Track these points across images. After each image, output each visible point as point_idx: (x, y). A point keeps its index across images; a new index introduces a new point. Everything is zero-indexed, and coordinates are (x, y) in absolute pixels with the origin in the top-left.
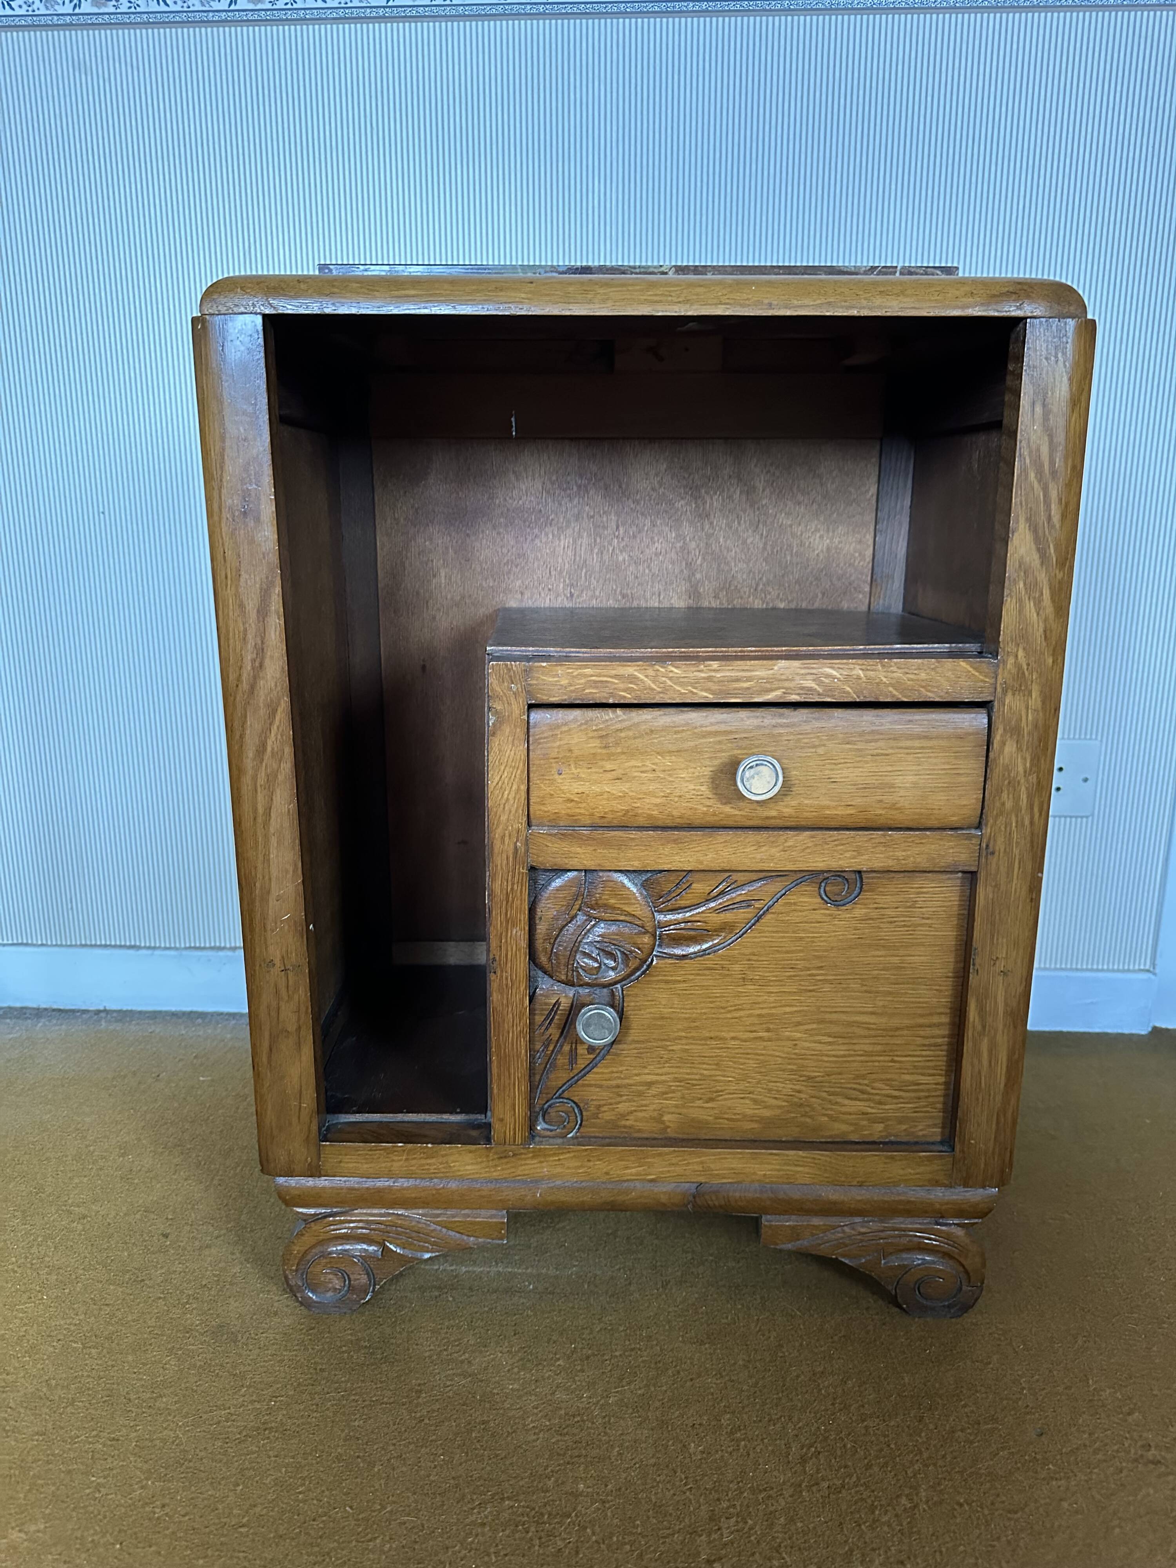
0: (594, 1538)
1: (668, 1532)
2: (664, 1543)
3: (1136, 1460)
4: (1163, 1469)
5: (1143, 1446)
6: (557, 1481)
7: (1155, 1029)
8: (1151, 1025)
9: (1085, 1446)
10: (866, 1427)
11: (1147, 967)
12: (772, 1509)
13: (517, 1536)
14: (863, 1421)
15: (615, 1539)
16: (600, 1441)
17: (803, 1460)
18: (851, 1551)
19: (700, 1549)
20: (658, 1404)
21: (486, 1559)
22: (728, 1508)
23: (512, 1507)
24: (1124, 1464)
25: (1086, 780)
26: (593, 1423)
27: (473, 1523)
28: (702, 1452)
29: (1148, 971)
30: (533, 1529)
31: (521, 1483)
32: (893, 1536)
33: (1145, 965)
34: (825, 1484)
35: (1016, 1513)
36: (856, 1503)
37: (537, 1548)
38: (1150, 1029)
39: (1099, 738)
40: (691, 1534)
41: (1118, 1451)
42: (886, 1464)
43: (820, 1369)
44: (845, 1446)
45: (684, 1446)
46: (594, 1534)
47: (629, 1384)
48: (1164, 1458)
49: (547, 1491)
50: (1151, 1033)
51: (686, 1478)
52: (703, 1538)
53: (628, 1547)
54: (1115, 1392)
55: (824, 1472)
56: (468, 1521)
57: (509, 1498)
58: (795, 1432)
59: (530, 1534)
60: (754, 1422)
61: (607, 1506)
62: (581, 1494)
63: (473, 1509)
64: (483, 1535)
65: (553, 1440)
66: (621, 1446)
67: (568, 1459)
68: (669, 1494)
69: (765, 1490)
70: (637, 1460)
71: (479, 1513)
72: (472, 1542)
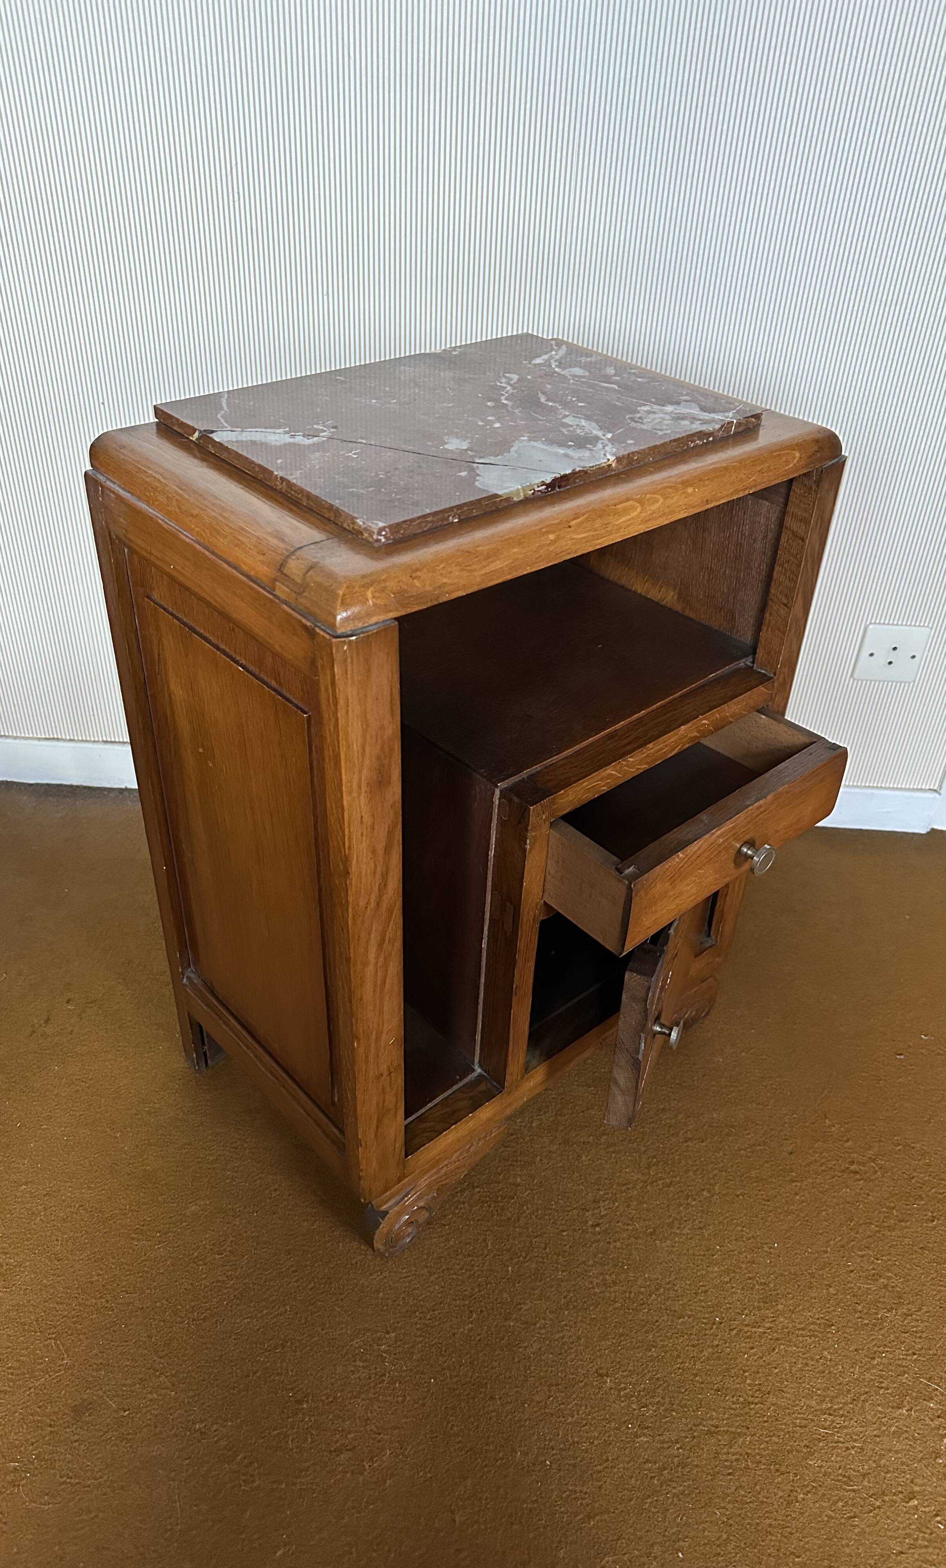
0: (528, 1212)
1: (569, 1208)
2: (568, 1215)
3: (843, 1171)
4: (858, 1177)
5: (850, 1162)
6: (504, 1176)
7: (933, 829)
8: (930, 827)
9: (816, 1161)
10: (688, 1146)
11: (935, 788)
12: (629, 1195)
13: (484, 1209)
14: (686, 1142)
15: (540, 1212)
16: (528, 1151)
17: (649, 1167)
18: (673, 1221)
19: (588, 1219)
20: (563, 1127)
21: (468, 1222)
22: (604, 1194)
23: (479, 1192)
24: (836, 1173)
25: (913, 657)
26: (524, 1139)
27: (459, 1201)
28: (590, 1160)
29: (935, 791)
30: (493, 1205)
31: (484, 1177)
32: (697, 1213)
33: (934, 786)
34: (660, 1182)
35: (769, 1201)
36: (678, 1193)
37: (496, 1217)
38: (928, 830)
39: (930, 625)
40: (583, 1210)
41: (835, 1165)
42: (698, 1170)
43: (661, 1107)
44: (674, 1158)
45: (579, 1156)
46: (528, 1209)
47: (545, 1113)
48: (860, 1170)
49: (499, 1183)
50: (928, 833)
51: (580, 1176)
52: (590, 1212)
53: (547, 1217)
54: (841, 1127)
55: (660, 1175)
56: (454, 1200)
57: (478, 1187)
58: (645, 1148)
59: (491, 1209)
60: (621, 1141)
61: (535, 1192)
62: (519, 1185)
63: (457, 1193)
64: (465, 1208)
65: (501, 1150)
66: (541, 1155)
67: (510, 1162)
68: (570, 1185)
69: (626, 1184)
70: (551, 1164)
71: (461, 1195)
72: (459, 1213)
